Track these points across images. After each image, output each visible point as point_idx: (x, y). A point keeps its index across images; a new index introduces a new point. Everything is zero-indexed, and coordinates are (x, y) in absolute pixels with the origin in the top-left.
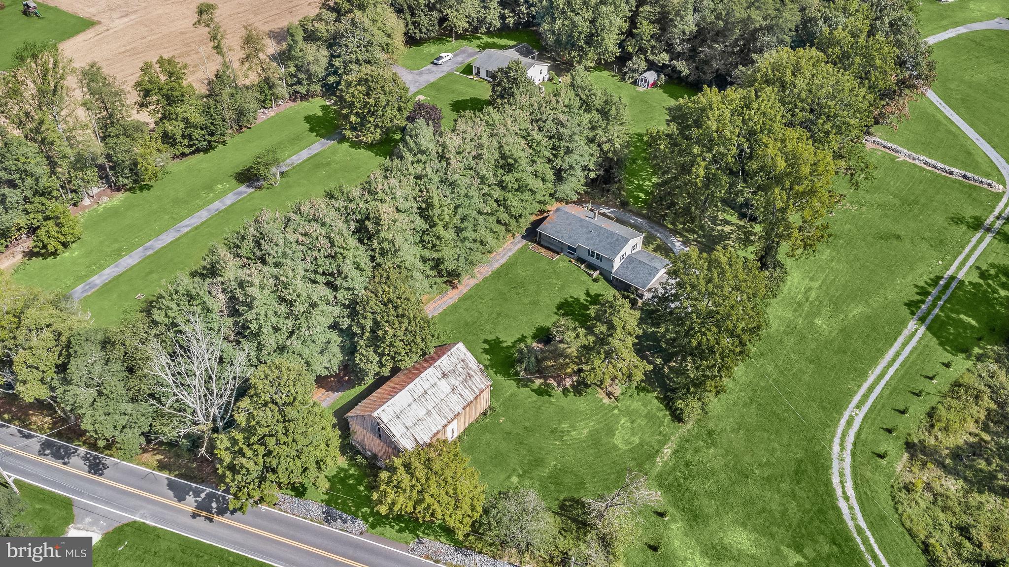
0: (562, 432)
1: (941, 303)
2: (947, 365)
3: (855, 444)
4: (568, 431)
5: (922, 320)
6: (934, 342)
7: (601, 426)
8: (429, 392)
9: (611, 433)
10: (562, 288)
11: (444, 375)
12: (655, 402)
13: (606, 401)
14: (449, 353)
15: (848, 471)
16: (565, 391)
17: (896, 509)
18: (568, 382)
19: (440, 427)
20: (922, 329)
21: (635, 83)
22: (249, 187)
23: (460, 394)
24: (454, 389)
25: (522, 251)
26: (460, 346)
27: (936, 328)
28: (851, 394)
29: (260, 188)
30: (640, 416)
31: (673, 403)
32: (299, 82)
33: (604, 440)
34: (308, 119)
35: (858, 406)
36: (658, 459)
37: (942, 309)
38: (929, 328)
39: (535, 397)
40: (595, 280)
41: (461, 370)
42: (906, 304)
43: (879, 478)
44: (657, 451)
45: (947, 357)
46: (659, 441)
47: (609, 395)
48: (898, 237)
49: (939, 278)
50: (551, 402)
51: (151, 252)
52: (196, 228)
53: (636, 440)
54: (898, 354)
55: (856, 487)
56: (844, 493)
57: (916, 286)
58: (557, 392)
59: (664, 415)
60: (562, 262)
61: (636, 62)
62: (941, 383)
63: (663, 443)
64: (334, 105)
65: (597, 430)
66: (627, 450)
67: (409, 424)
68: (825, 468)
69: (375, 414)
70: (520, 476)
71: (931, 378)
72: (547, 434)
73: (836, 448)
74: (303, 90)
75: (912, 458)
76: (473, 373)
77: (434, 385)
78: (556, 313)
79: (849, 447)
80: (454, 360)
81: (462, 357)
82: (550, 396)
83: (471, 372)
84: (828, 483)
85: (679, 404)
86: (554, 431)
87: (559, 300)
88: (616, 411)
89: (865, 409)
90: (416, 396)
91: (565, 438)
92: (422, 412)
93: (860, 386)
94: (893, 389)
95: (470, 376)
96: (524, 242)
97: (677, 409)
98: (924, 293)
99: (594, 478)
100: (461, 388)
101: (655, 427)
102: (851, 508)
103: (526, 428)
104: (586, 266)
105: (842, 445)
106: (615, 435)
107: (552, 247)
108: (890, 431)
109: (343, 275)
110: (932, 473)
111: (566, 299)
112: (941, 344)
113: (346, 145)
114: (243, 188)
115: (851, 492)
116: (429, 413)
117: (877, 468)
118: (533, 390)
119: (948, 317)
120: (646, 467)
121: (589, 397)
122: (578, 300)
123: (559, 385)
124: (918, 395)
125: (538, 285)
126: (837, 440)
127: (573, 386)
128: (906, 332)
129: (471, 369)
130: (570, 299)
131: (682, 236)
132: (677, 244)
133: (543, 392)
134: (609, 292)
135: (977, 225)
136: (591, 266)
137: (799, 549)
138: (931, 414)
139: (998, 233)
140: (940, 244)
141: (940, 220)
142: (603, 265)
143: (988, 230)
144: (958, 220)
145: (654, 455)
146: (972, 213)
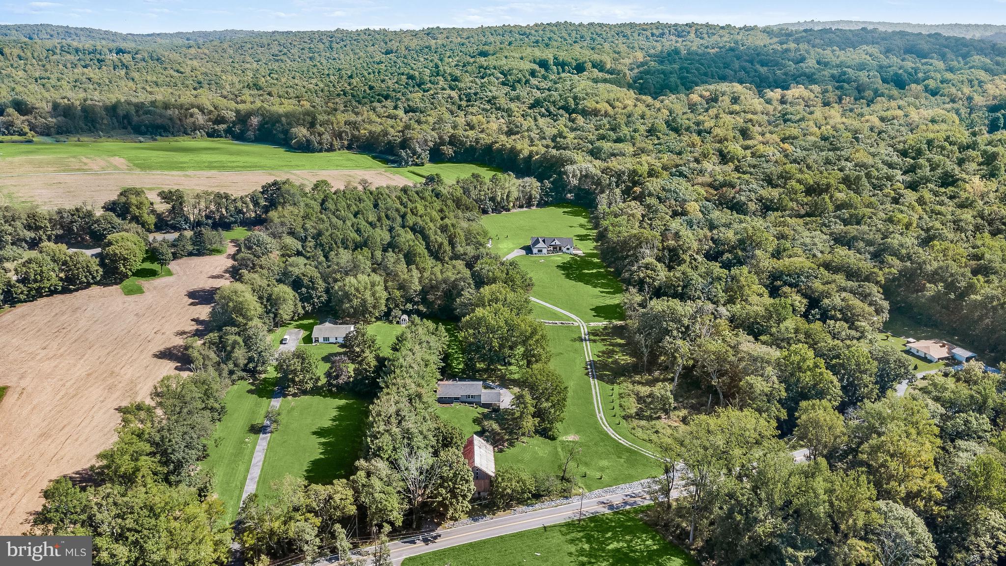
1: (594, 370)
2: (613, 389)
3: (608, 424)
4: (523, 459)
5: (593, 378)
6: (603, 383)
7: (531, 453)
8: (481, 454)
9: (537, 453)
10: (467, 415)
11: (480, 447)
12: (541, 438)
13: (524, 444)
14: (475, 439)
15: (614, 432)
17: (635, 436)
20: (596, 381)
21: (398, 323)
22: (265, 433)
23: (488, 452)
24: (486, 451)
26: (475, 436)
27: (600, 378)
28: (594, 410)
29: (272, 432)
30: (541, 444)
31: (548, 435)
33: (537, 456)
34: (249, 392)
35: (600, 413)
37: (596, 372)
38: (598, 380)
40: (477, 408)
41: (482, 444)
42: (584, 375)
43: (622, 430)
44: (557, 451)
45: (611, 387)
46: (554, 448)
47: (523, 442)
49: (586, 363)
51: (257, 480)
52: (264, 462)
53: (547, 451)
54: (596, 392)
55: (620, 435)
56: (618, 438)
57: (582, 368)
59: (547, 440)
60: (456, 406)
61: (396, 312)
62: (615, 396)
63: (556, 448)
64: (255, 381)
65: (531, 455)
66: (547, 456)
67: (486, 467)
68: (607, 435)
69: (476, 465)
71: (612, 395)
73: (605, 428)
75: (627, 421)
77: (480, 451)
78: (475, 425)
79: (608, 426)
81: (478, 440)
82: (504, 452)
83: (485, 444)
84: (612, 438)
85: (550, 433)
86: (518, 461)
87: (471, 420)
88: (531, 446)
89: (602, 413)
90: (479, 457)
91: (524, 462)
92: (485, 462)
93: (594, 407)
94: (604, 404)
95: (486, 446)
97: (550, 436)
98: (587, 369)
99: (546, 468)
101: (549, 445)
102: (624, 441)
104: (467, 404)
105: (605, 426)
107: (446, 402)
108: (615, 416)
110: (635, 422)
111: (473, 419)
112: (605, 383)
113: (290, 398)
114: (262, 435)
115: (620, 437)
116: (487, 461)
117: (620, 428)
119: (599, 373)
120: (558, 457)
121: (518, 446)
122: (478, 417)
123: (504, 447)
124: (613, 402)
126: (603, 426)
128: (592, 384)
130: (475, 418)
131: (490, 381)
132: (491, 384)
134: (486, 410)
135: (581, 340)
136: (469, 403)
137: (621, 458)
138: (621, 406)
139: (589, 340)
140: (576, 351)
141: (569, 343)
142: (476, 400)
143: (585, 340)
144: (574, 340)
145: (557, 453)
146: (576, 336)
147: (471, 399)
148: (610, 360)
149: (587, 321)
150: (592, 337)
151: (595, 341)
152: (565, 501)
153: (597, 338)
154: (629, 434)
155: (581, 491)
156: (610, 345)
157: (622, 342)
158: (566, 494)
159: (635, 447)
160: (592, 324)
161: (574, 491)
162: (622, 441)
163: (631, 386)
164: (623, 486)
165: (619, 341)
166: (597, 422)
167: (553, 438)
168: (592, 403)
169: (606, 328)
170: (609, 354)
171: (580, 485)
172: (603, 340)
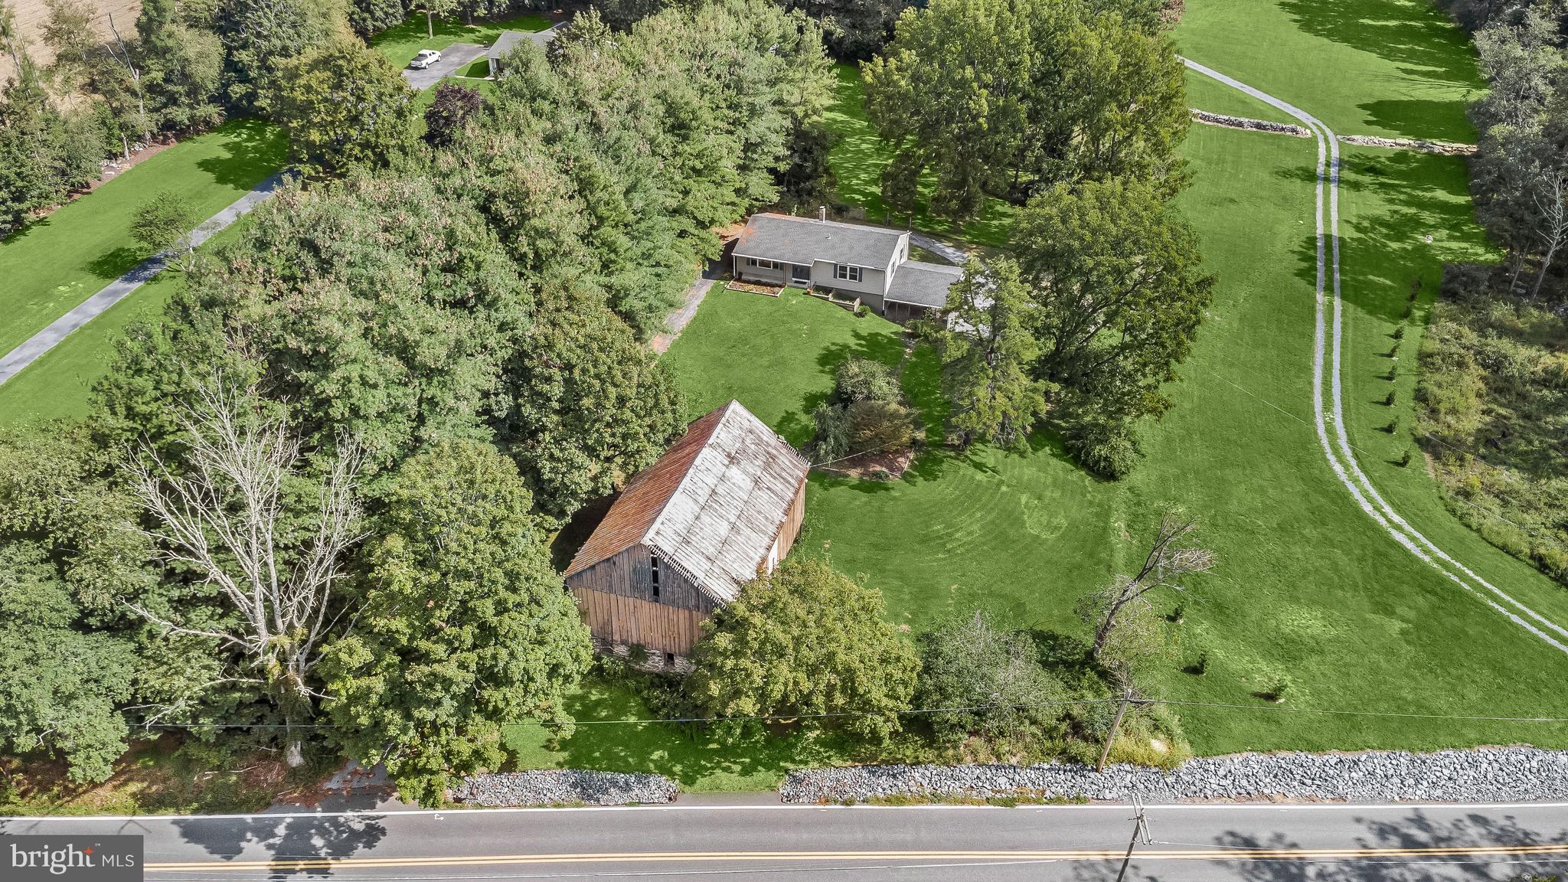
0: (941, 538)
1: (1336, 266)
2: (1397, 335)
3: (1356, 456)
4: (950, 535)
5: (1329, 289)
6: (1361, 313)
7: (994, 514)
8: (720, 490)
9: (1018, 522)
10: (813, 333)
11: (732, 459)
12: (1054, 461)
13: (980, 476)
14: (724, 420)
15: (1373, 492)
16: (906, 477)
17: (1469, 526)
18: (904, 463)
19: (762, 551)
20: (1337, 302)
23: (768, 488)
24: (757, 481)
25: (712, 293)
26: (735, 406)
27: (1354, 293)
28: (1308, 396)
29: (155, 279)
30: (1046, 487)
31: (1088, 454)
32: (173, 100)
33: (1012, 533)
34: (206, 165)
35: (1327, 406)
36: (1113, 539)
37: (1342, 271)
38: (1343, 297)
39: (864, 497)
40: (861, 315)
41: (753, 447)
42: (1296, 275)
43: (1415, 491)
44: (1105, 529)
45: (1391, 328)
46: (1097, 515)
47: (979, 466)
48: (1232, 201)
49: (1311, 241)
50: (895, 498)
53: (1062, 521)
54: (1329, 336)
55: (1399, 510)
56: (1390, 521)
57: (1293, 252)
58: (895, 480)
59: (1078, 476)
60: (790, 296)
62: (1404, 361)
63: (1104, 513)
64: (250, 139)
65: (993, 522)
66: (1058, 539)
67: (711, 551)
68: (1342, 497)
69: (646, 540)
70: (908, 622)
71: (1390, 356)
72: (917, 547)
73: (1338, 468)
74: (181, 115)
75: (1437, 457)
76: (774, 452)
77: (722, 478)
78: (822, 372)
79: (1353, 462)
80: (737, 432)
81: (746, 424)
82: (887, 489)
83: (770, 449)
84: (1360, 515)
85: (1101, 450)
86: (925, 540)
87: (817, 352)
88: (1004, 488)
89: (1338, 409)
90: (702, 501)
91: (949, 546)
92: (723, 529)
93: (1311, 383)
94: (1354, 378)
95: (773, 457)
96: (711, 283)
97: (1097, 462)
98: (1309, 258)
99: (1032, 592)
100: (766, 479)
101: (1078, 497)
102: (1413, 539)
103: (875, 546)
104: (834, 297)
105: (1341, 460)
106: (1024, 523)
107: (764, 280)
108: (1389, 430)
109: (488, 298)
110: (1474, 473)
111: (827, 349)
112: (1370, 313)
114: (117, 284)
115: (1397, 519)
116: (733, 527)
117: (1405, 482)
118: (853, 487)
119: (1354, 279)
120: (1103, 555)
121: (949, 477)
122: (846, 347)
123: (892, 470)
124: (1390, 378)
125: (772, 337)
126: (1332, 458)
127: (913, 466)
128: (1319, 307)
129: (768, 445)
130: (833, 348)
131: (949, 239)
132: (948, 250)
133: (873, 485)
134: (888, 328)
135: (1310, 176)
136: (843, 295)
137: (1389, 612)
138: (1421, 396)
139: (1340, 181)
140: (1286, 201)
141: (1265, 176)
142: (865, 286)
143: (1327, 179)
144: (1286, 174)
145: (1102, 535)
146: (1290, 163)
147: (847, 284)
148: (1395, 245)
149: (1343, 131)
150: (1352, 176)
151: (1356, 186)
152: (1062, 782)
153: (1367, 179)
154: (1440, 511)
155: (1159, 746)
156: (1408, 204)
157: (1462, 200)
158: (1077, 746)
159: (1466, 576)
160: (1359, 139)
161: (1120, 742)
162: (1407, 537)
163: (1471, 337)
164: (1378, 760)
165: (1441, 195)
166: (1307, 439)
167: (1106, 473)
168: (1306, 370)
169: (1401, 157)
170: (1400, 228)
171: (1162, 711)
172: (1382, 185)
